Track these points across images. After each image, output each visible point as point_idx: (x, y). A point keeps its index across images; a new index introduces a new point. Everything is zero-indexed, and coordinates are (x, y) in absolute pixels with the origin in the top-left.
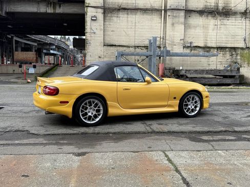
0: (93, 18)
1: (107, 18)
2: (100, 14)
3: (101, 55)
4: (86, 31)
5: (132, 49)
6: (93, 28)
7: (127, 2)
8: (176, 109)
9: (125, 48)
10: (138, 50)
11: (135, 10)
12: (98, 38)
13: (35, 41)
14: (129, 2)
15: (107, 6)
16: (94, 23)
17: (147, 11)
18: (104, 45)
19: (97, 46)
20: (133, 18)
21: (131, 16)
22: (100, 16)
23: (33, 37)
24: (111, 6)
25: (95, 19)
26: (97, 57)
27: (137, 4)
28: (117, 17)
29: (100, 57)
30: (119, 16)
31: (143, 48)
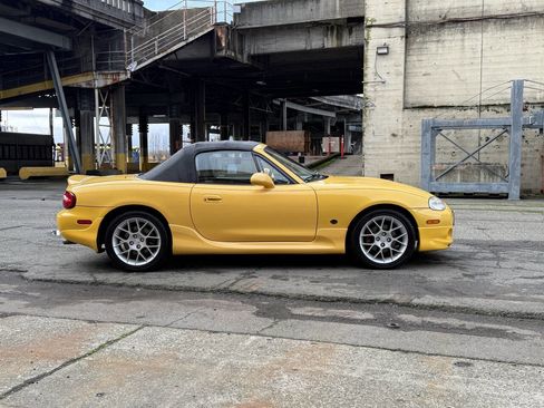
0: (380, 51)
1: (415, 46)
2: (396, 41)
3: (398, 131)
4: (366, 80)
5: (472, 114)
6: (382, 72)
7: (461, 4)
8: (339, 246)
9: (454, 112)
10: (488, 115)
11: (483, 20)
12: (392, 93)
13: (330, 108)
14: (468, 4)
15: (413, 20)
16: (383, 62)
17: (513, 21)
18: (405, 108)
19: (388, 110)
20: (477, 40)
21: (473, 35)
22: (397, 44)
23: (325, 100)
24: (423, 19)
25: (385, 51)
26: (388, 135)
27: (485, 8)
28: (438, 41)
29: (394, 135)
30: (442, 38)
31: (500, 109)
